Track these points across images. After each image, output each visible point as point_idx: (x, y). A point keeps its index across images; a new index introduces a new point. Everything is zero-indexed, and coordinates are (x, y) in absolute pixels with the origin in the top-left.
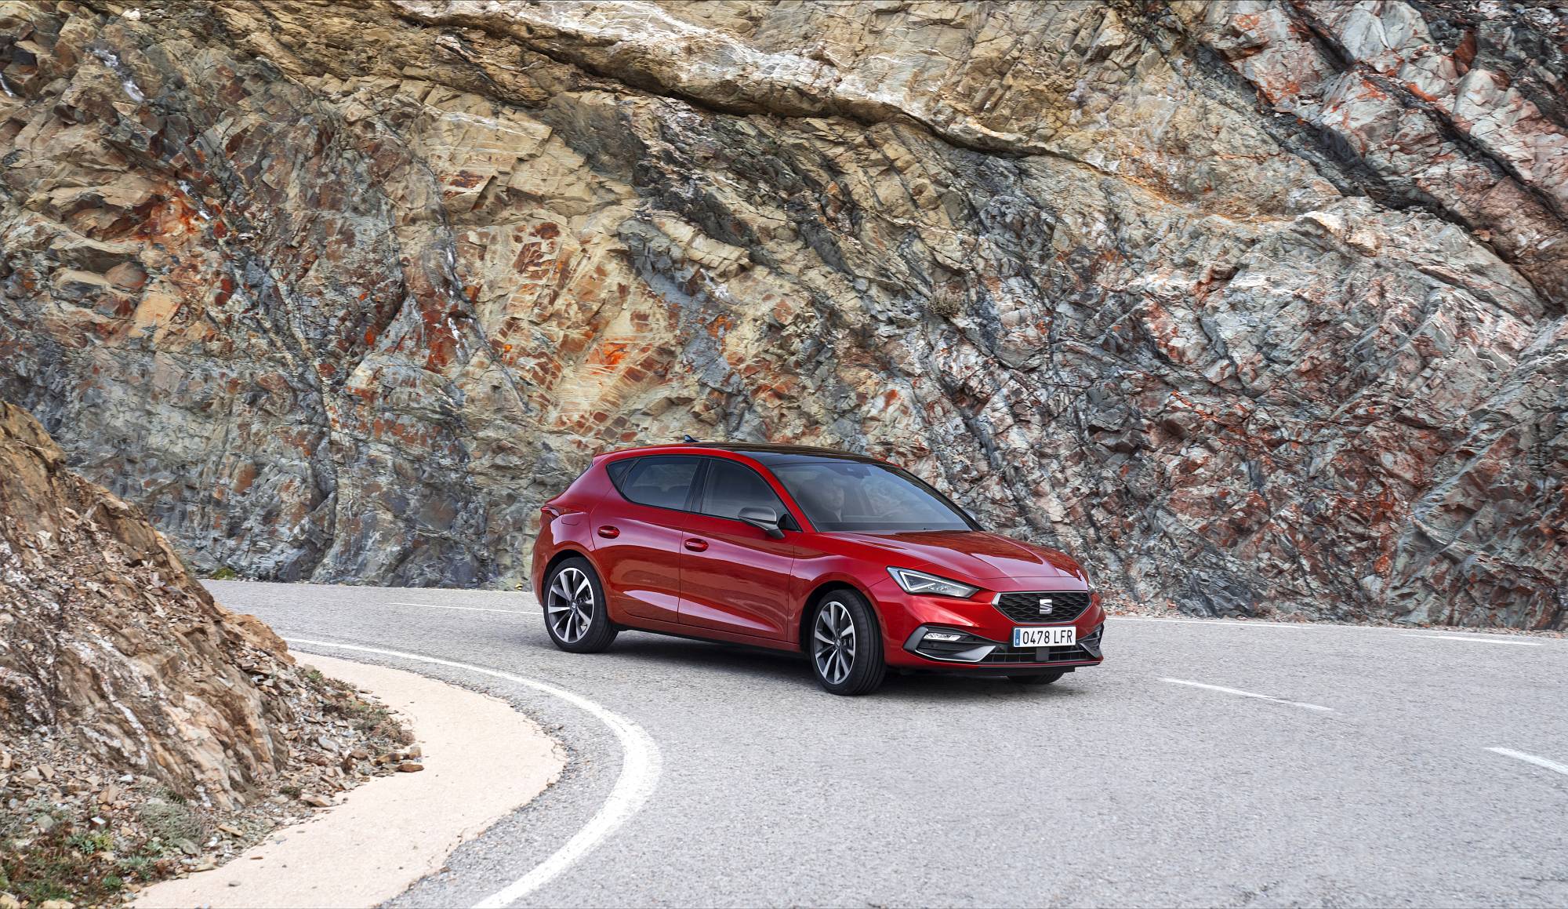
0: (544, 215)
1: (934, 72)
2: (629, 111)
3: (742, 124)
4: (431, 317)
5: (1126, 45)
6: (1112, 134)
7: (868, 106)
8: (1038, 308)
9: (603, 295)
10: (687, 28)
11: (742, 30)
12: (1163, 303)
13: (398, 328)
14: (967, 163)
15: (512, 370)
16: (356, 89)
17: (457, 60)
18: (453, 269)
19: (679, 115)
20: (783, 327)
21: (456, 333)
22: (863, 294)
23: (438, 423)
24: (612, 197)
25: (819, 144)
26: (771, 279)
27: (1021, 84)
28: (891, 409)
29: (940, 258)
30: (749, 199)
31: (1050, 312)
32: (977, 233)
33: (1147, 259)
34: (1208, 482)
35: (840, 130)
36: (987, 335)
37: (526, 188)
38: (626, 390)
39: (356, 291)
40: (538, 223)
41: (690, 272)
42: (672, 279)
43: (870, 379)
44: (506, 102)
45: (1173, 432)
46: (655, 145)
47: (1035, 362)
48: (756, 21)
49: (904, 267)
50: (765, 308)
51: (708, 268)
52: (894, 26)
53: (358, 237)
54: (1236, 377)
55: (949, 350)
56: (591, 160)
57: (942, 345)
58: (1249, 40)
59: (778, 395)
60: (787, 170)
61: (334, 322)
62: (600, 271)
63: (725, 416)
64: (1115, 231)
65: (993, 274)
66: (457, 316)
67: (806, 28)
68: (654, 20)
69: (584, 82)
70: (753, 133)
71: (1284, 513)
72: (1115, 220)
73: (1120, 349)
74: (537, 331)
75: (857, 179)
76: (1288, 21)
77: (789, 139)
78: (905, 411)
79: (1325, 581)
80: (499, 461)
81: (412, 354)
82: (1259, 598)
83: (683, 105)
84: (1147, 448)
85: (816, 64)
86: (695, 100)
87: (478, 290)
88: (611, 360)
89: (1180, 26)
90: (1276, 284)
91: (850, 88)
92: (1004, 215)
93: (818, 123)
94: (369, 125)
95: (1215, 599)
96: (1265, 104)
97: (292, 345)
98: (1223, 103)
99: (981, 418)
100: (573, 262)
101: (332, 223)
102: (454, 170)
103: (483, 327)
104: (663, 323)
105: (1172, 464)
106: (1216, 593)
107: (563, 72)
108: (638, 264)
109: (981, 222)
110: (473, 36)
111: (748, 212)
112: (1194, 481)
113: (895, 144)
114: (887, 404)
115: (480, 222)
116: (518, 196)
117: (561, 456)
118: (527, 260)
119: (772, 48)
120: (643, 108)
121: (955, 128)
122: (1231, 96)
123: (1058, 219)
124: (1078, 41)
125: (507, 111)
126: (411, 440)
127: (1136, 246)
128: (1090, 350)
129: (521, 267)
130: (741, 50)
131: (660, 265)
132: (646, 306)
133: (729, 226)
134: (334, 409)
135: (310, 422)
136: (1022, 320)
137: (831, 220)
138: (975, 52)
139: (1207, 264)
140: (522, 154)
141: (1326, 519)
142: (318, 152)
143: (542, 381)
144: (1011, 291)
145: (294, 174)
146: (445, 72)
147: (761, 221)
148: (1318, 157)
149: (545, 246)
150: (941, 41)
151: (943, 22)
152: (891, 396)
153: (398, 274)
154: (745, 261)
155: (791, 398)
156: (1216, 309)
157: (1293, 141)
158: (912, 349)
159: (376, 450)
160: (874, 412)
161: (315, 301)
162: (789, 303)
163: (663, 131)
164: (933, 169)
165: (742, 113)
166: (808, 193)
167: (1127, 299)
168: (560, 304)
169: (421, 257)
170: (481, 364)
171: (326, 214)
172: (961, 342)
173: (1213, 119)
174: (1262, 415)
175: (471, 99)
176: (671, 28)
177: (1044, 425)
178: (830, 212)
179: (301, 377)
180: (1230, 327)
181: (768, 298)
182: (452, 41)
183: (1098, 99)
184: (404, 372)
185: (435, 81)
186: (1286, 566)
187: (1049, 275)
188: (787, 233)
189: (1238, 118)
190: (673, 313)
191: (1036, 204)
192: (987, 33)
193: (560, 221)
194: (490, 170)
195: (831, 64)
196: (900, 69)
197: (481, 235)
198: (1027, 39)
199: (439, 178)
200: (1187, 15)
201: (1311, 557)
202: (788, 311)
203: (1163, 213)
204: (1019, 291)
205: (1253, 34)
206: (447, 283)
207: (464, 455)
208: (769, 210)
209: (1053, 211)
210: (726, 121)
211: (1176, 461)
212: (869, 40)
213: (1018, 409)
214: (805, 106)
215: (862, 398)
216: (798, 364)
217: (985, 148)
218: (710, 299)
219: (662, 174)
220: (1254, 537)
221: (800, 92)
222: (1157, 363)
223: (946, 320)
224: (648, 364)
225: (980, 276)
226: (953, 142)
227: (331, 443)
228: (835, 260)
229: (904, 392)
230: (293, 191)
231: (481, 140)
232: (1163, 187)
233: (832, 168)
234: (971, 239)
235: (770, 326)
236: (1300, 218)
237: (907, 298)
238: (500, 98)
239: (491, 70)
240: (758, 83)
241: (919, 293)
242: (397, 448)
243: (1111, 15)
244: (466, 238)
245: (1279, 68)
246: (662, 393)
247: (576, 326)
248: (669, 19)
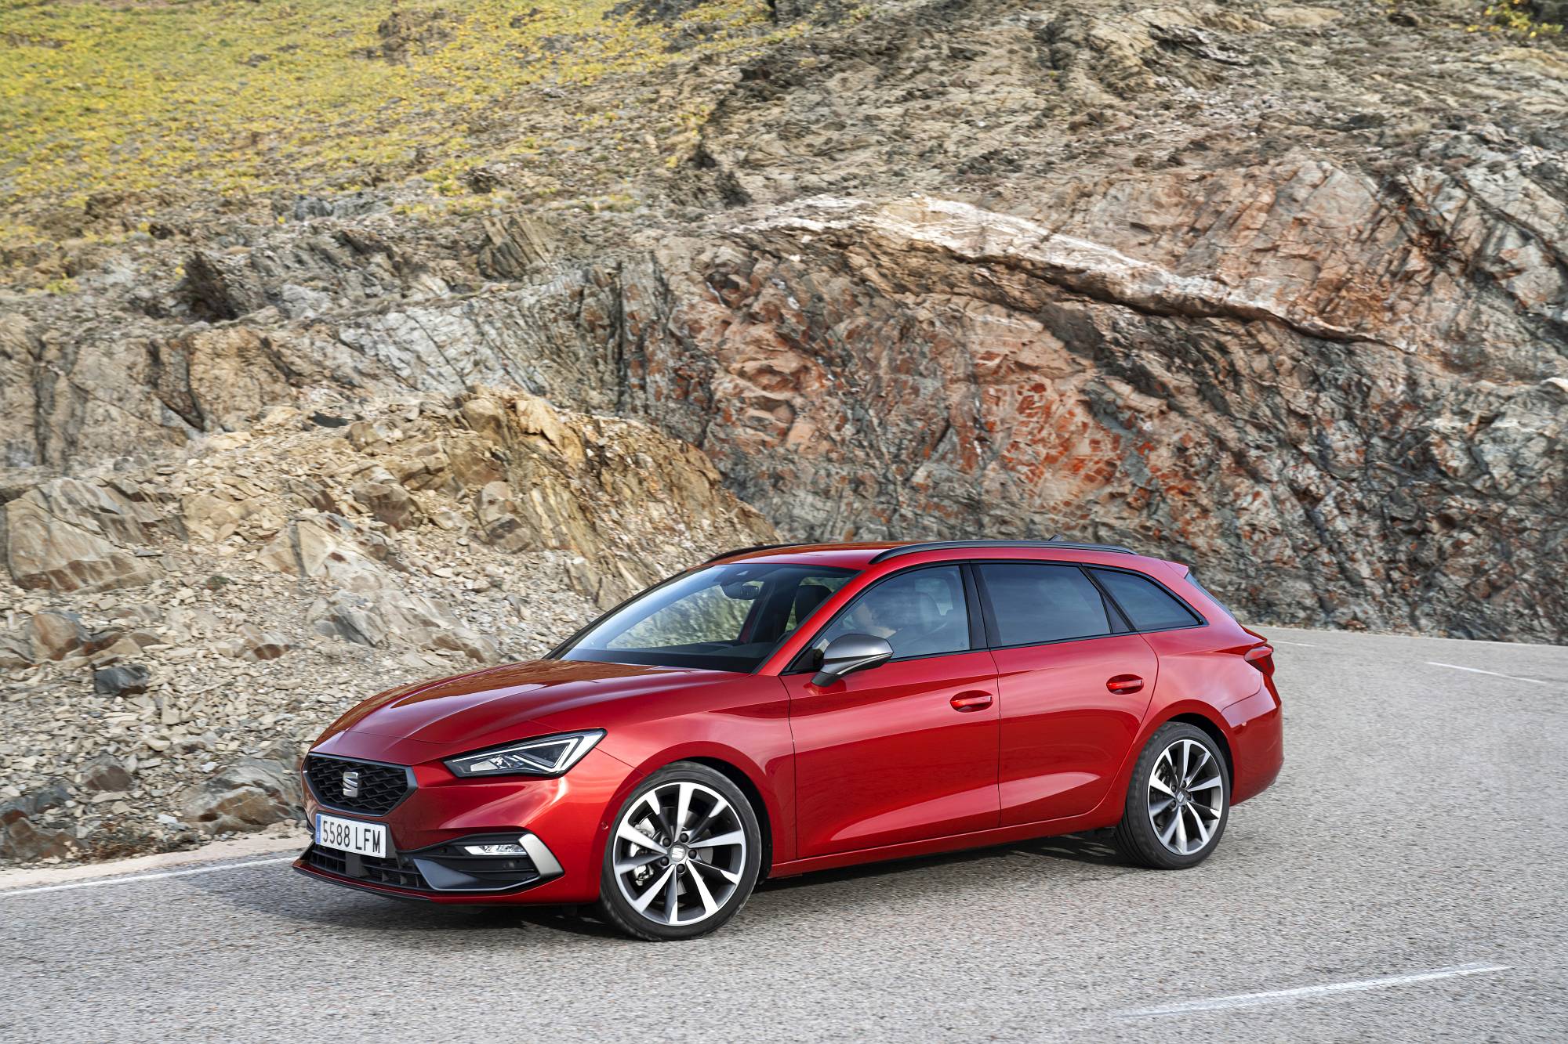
0: (1037, 378)
1: (1293, 288)
2: (1092, 314)
3: (1165, 322)
4: (964, 440)
5: (1425, 269)
6: (1413, 327)
7: (1247, 310)
8: (1358, 440)
9: (1073, 428)
10: (1132, 262)
11: (1168, 263)
12: (1445, 438)
13: (943, 447)
14: (1311, 345)
15: (1013, 474)
16: (924, 301)
17: (986, 283)
18: (979, 411)
19: (1125, 317)
20: (1187, 449)
21: (979, 451)
22: (1240, 430)
23: (966, 505)
24: (1080, 368)
25: (1215, 334)
26: (1180, 420)
27: (1353, 296)
28: (1256, 503)
29: (1292, 407)
30: (1168, 369)
31: (1366, 443)
32: (1318, 391)
33: (1434, 409)
34: (1472, 555)
35: (1229, 324)
36: (1323, 457)
37: (1027, 362)
38: (1084, 487)
39: (919, 424)
40: (1033, 383)
41: (1127, 414)
42: (1116, 419)
43: (1245, 485)
44: (1016, 309)
45: (1448, 522)
46: (1108, 335)
47: (1355, 475)
48: (1177, 257)
49: (1268, 412)
50: (1176, 437)
51: (1140, 412)
52: (1268, 259)
53: (922, 391)
54: (1494, 486)
55: (1296, 467)
56: (1068, 345)
57: (1292, 463)
58: (1512, 266)
59: (1182, 492)
60: (1193, 351)
61: (905, 442)
62: (1071, 414)
63: (1148, 505)
64: (1413, 390)
65: (1328, 417)
66: (981, 440)
67: (1209, 261)
68: (1112, 257)
69: (1066, 296)
70: (1172, 327)
71: (1525, 576)
72: (1412, 383)
73: (1413, 467)
74: (1029, 450)
75: (1239, 356)
76: (1541, 254)
77: (1195, 331)
78: (1265, 505)
79: (1552, 621)
80: (1003, 529)
81: (952, 462)
82: (1505, 631)
83: (1128, 310)
84: (1430, 532)
85: (1215, 284)
86: (1134, 305)
87: (994, 424)
88: (1076, 469)
89: (1463, 258)
90: (1524, 425)
91: (1236, 298)
92: (1336, 380)
93: (1215, 321)
94: (932, 323)
95: (1475, 632)
96: (1522, 309)
97: (880, 456)
98: (1491, 307)
99: (1317, 510)
100: (1054, 408)
101: (906, 382)
102: (982, 351)
103: (995, 447)
104: (1109, 446)
105: (1447, 544)
106: (1475, 627)
107: (1051, 290)
108: (1095, 409)
109: (1321, 385)
110: (997, 268)
111: (1167, 377)
112: (1463, 554)
113: (1265, 334)
114: (1254, 500)
115: (997, 382)
116: (1022, 367)
117: (1041, 527)
118: (1025, 406)
119: (1185, 274)
120: (1100, 312)
121: (1305, 324)
122: (1497, 303)
123: (1374, 383)
124: (1392, 268)
125: (1017, 314)
126: (948, 515)
127: (1426, 400)
128: (1393, 468)
129: (1021, 410)
130: (1166, 275)
131: (1109, 410)
132: (1099, 436)
133: (1156, 386)
134: (903, 495)
135: (888, 503)
136: (1347, 448)
137: (1222, 383)
138: (1321, 275)
139: (1477, 413)
140: (1025, 340)
141: (1556, 581)
142: (900, 339)
143: (1031, 481)
144: (1340, 429)
145: (885, 353)
146: (979, 291)
147: (1175, 383)
148: (1558, 342)
149: (1036, 397)
150: (1299, 269)
151: (1302, 257)
152: (1256, 495)
153: (945, 414)
154: (1164, 408)
155: (1191, 495)
156: (1481, 442)
157: (1540, 332)
158: (1272, 465)
159: (927, 521)
160: (1245, 505)
161: (894, 429)
162: (1192, 434)
163: (1114, 327)
164: (1291, 350)
165: (1165, 316)
166: (1206, 365)
167: (1419, 434)
168: (1044, 433)
169: (960, 404)
170: (994, 470)
171: (903, 377)
172: (1305, 462)
173: (1484, 318)
174: (1512, 512)
175: (996, 308)
176: (1121, 262)
177: (1360, 516)
178: (1221, 377)
179: (885, 476)
180: (1491, 453)
181: (1177, 431)
182: (984, 271)
183: (1404, 305)
184: (946, 473)
185: (974, 296)
186: (1526, 612)
187: (1365, 419)
188: (1193, 391)
189: (1502, 317)
190: (1116, 440)
191: (1359, 373)
192: (1331, 263)
193: (1047, 382)
194: (1006, 351)
195: (1224, 283)
196: (1271, 286)
197: (997, 391)
198: (1357, 267)
199: (973, 355)
200: (1468, 250)
201: (1545, 606)
202: (1191, 439)
203: (1446, 380)
204: (1345, 429)
205: (1514, 262)
206: (975, 420)
207: (981, 526)
208: (1180, 376)
209: (1370, 377)
210: (1154, 320)
211: (1450, 542)
212: (1251, 268)
213: (1342, 505)
214: (1207, 310)
215: (1238, 495)
216: (1197, 473)
217: (1326, 336)
218: (1140, 432)
219: (1112, 353)
220: (1504, 592)
221: (1204, 301)
222: (1439, 476)
223: (1296, 447)
224: (1099, 472)
225: (1319, 419)
226: (1304, 333)
227: (902, 515)
228: (1221, 407)
229: (1266, 493)
230: (884, 363)
231: (999, 332)
232: (1448, 363)
233: (1222, 349)
234: (1314, 395)
235: (1179, 449)
236: (1544, 382)
237: (1270, 432)
238: (1013, 307)
239: (1007, 289)
240: (1177, 296)
241: (1278, 429)
242: (940, 520)
243: (1415, 251)
244: (987, 392)
245: (1533, 285)
246: (1109, 489)
247: (1054, 447)
248: (1120, 256)
